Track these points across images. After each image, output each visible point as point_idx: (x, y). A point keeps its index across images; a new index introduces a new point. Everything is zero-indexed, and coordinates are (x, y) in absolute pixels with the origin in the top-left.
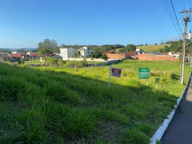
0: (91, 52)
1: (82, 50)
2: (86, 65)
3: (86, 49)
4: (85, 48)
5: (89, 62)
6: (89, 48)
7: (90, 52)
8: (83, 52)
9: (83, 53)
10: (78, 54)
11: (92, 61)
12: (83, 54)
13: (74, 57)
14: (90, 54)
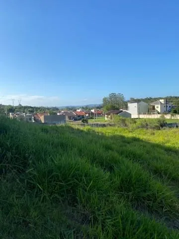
0: (170, 107)
1: (158, 104)
2: (162, 125)
3: (163, 103)
4: (162, 101)
5: (168, 119)
6: (168, 100)
7: (168, 105)
8: (159, 106)
9: (158, 108)
10: (152, 110)
11: (173, 118)
12: (159, 110)
13: (146, 114)
14: (168, 108)
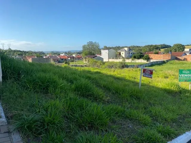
0: (131, 53)
1: (122, 51)
2: (124, 66)
3: (127, 50)
4: (126, 49)
5: (129, 63)
6: (130, 49)
7: (131, 52)
8: (124, 53)
9: (123, 54)
10: (118, 56)
11: (133, 62)
12: (124, 56)
13: (114, 58)
14: (130, 54)
